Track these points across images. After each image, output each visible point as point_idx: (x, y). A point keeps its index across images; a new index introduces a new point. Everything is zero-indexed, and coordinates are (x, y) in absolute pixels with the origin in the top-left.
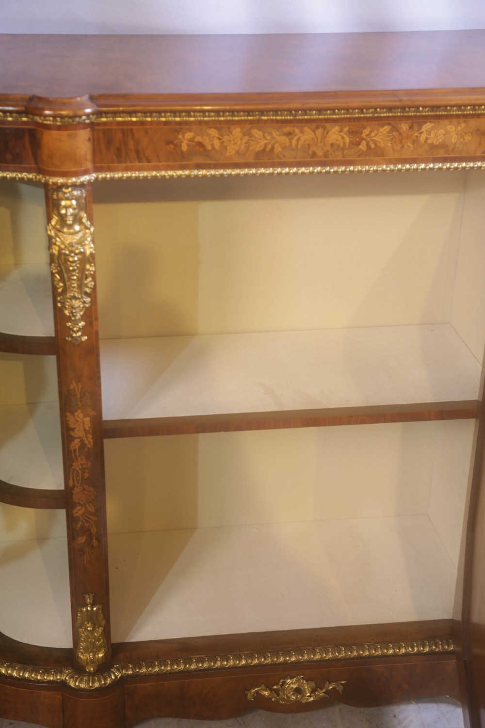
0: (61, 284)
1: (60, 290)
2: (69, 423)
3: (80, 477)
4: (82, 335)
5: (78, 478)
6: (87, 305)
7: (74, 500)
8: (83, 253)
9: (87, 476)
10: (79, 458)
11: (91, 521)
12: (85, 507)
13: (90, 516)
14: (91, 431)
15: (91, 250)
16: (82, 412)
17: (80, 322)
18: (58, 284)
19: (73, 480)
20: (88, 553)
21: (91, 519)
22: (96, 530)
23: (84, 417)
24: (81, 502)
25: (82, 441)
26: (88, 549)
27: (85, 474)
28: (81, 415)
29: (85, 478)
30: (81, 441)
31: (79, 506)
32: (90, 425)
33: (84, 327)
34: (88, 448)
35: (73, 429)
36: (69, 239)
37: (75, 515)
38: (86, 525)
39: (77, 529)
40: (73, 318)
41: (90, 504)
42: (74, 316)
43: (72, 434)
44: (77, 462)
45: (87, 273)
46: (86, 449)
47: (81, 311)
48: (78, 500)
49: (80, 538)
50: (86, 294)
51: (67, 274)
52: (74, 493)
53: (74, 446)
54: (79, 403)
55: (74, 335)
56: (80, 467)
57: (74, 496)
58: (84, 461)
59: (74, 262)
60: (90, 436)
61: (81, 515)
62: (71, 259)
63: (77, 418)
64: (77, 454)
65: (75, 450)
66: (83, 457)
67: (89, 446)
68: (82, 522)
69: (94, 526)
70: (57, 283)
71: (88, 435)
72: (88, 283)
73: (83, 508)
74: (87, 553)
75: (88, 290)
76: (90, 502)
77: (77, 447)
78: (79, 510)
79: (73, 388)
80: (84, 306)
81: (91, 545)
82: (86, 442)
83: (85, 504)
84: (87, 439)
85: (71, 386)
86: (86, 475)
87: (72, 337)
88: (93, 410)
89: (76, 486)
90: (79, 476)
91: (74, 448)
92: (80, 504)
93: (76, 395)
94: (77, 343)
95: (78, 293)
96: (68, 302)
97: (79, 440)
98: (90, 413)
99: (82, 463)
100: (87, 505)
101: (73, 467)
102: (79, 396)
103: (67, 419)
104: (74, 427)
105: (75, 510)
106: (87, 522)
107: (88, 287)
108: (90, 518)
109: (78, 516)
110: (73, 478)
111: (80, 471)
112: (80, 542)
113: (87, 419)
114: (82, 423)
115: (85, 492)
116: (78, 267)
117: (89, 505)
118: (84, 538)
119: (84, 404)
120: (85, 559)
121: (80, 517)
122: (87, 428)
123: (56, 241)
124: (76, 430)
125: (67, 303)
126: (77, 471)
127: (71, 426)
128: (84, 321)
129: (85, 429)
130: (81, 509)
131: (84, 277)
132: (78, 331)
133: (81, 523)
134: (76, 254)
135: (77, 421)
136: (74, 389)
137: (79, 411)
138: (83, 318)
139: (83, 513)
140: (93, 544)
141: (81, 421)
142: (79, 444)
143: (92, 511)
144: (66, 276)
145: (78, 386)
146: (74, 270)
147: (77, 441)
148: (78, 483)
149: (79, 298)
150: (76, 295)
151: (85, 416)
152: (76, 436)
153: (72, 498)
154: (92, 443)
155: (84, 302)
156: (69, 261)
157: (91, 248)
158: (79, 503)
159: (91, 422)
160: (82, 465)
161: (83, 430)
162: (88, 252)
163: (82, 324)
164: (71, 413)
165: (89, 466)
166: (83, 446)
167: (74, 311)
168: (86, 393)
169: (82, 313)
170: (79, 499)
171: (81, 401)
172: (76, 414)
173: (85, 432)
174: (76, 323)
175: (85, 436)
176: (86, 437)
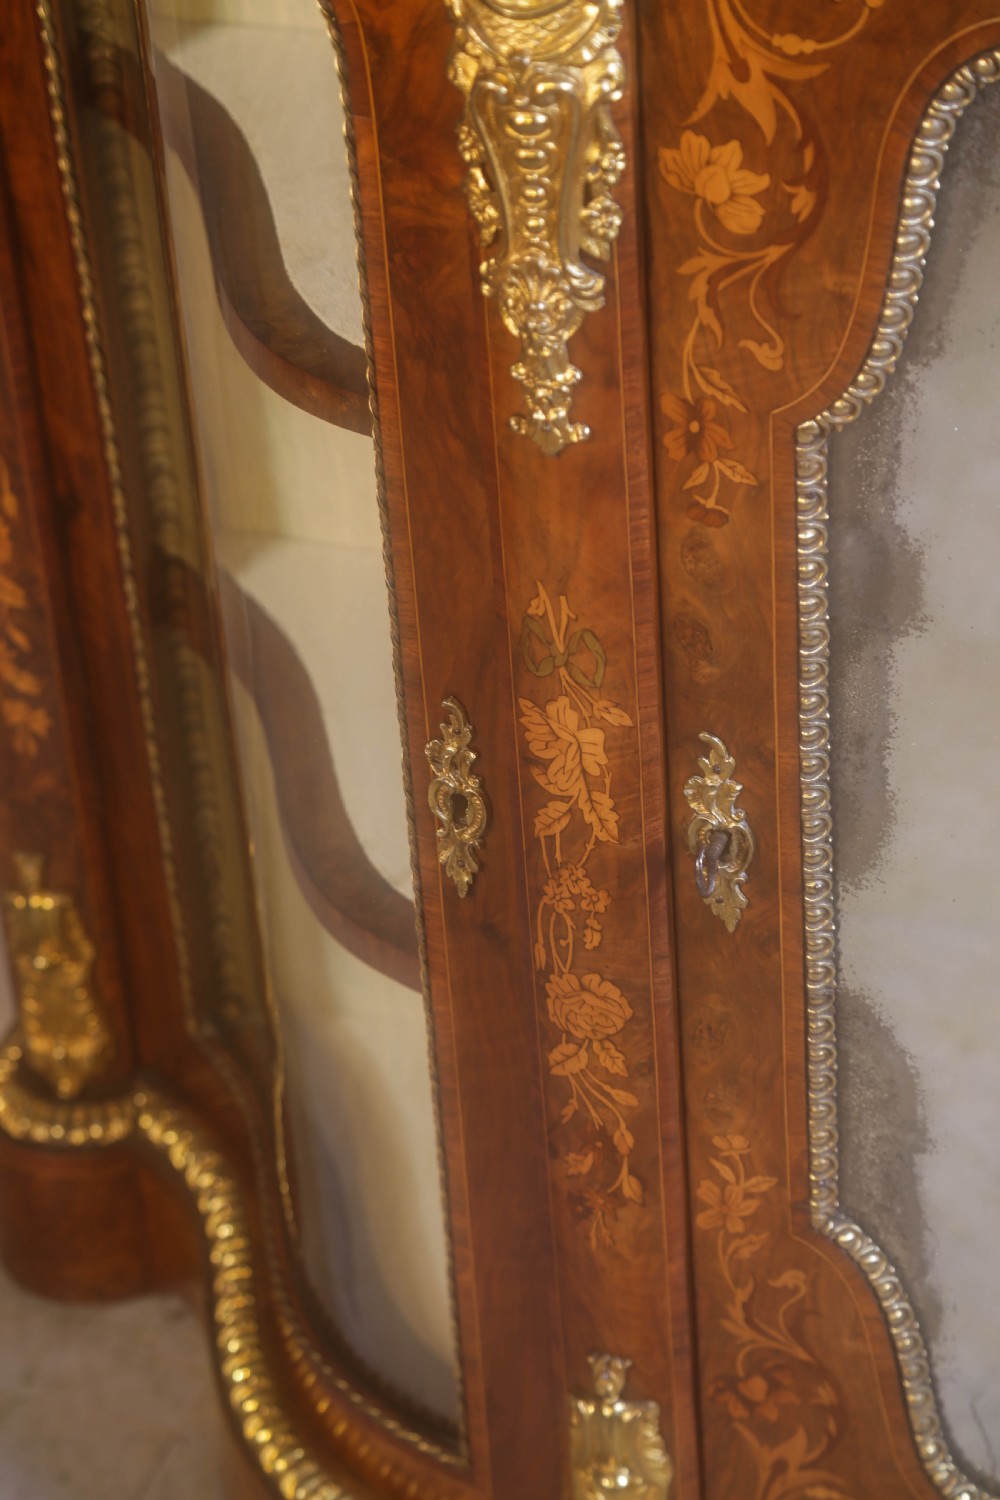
0: (491, 212)
1: (487, 234)
2: (528, 736)
3: (570, 939)
4: (572, 419)
5: (563, 943)
6: (590, 307)
7: (552, 1019)
8: (570, 100)
9: (596, 942)
10: (565, 873)
11: (610, 1105)
12: (589, 1049)
13: (607, 1088)
14: (608, 781)
15: (606, 86)
16: (574, 707)
17: (563, 370)
18: (482, 211)
19: (547, 946)
20: (603, 1214)
21: (613, 1101)
22: (630, 1140)
23: (579, 728)
24: (573, 1031)
25: (574, 812)
26: (601, 1201)
27: (588, 932)
28: (571, 718)
29: (589, 946)
30: (570, 810)
31: (567, 1042)
32: (604, 761)
33: (575, 387)
34: (598, 842)
35: (545, 765)
36: (514, 35)
37: (557, 1071)
38: (594, 1114)
39: (565, 1120)
40: (531, 351)
41: (608, 1044)
42: (531, 343)
43: (541, 781)
44: (559, 885)
45: (591, 177)
46: (590, 846)
47: (563, 324)
48: (563, 1021)
49: (572, 1156)
50: (585, 258)
51: (510, 174)
52: (550, 993)
53: (549, 826)
54: (563, 671)
55: (539, 416)
56: (571, 905)
57: (549, 1002)
58: (585, 884)
59: (532, 128)
60: (605, 801)
61: (575, 1076)
62: (521, 119)
63: (555, 726)
64: (558, 855)
65: (551, 839)
66: (580, 873)
67: (603, 837)
68: (579, 1099)
69: (623, 1125)
70: (480, 205)
71: (596, 796)
72: (591, 217)
73: (583, 1054)
74: (600, 1214)
75: (595, 249)
76: (608, 1038)
77: (557, 829)
78: (569, 1057)
79: (541, 613)
80: (576, 308)
81: (610, 1190)
82: (590, 818)
83: (591, 1041)
84: (593, 809)
85: (534, 603)
86: (593, 939)
87: (533, 423)
88: (617, 705)
89: (556, 970)
90: (565, 939)
91: (550, 832)
92: (570, 1038)
93: (550, 643)
94: (550, 450)
95: (550, 254)
96: (512, 285)
97: (563, 807)
98: (606, 716)
99: (576, 891)
100: (596, 1046)
101: (545, 899)
102: (561, 648)
103: (523, 720)
104: (546, 755)
105: (555, 1056)
106: (596, 1104)
107: (591, 234)
108: (607, 1095)
109: (566, 1078)
110: (546, 937)
111: (569, 922)
112: (572, 1171)
113: (593, 737)
114: (574, 747)
115: (586, 996)
116: (548, 152)
117: (603, 1048)
118: (589, 1160)
119: (581, 678)
120: (593, 1234)
121: (573, 1082)
122: (594, 771)
123: (468, 38)
124: (553, 768)
125: (511, 291)
126: (558, 914)
127: (537, 749)
128: (579, 367)
129: (584, 771)
130: (576, 1054)
131: (578, 193)
132: (551, 404)
133: (574, 1104)
134: (538, 100)
135: (558, 738)
136: (545, 615)
137: (563, 701)
138: (574, 352)
139: (582, 1071)
140: (620, 1187)
141: (572, 740)
142: (565, 822)
143: (613, 1070)
144: (502, 181)
145: (557, 612)
146: (532, 163)
147: (556, 809)
148: (565, 962)
149: (550, 276)
150: (543, 263)
151: (583, 724)
152: (552, 789)
153: (545, 1010)
154: (613, 827)
155: (575, 293)
156: (512, 123)
157: (608, 77)
158: (568, 1033)
159: (607, 750)
160: (576, 898)
161: (577, 772)
162: (591, 95)
163: (570, 375)
164: (536, 705)
165: (600, 907)
166: (578, 831)
167: (532, 325)
168: (589, 638)
169: (566, 335)
170: (567, 1019)
171: (567, 664)
172: (551, 708)
173: (587, 784)
174: (542, 369)
175: (584, 795)
176: (590, 800)
